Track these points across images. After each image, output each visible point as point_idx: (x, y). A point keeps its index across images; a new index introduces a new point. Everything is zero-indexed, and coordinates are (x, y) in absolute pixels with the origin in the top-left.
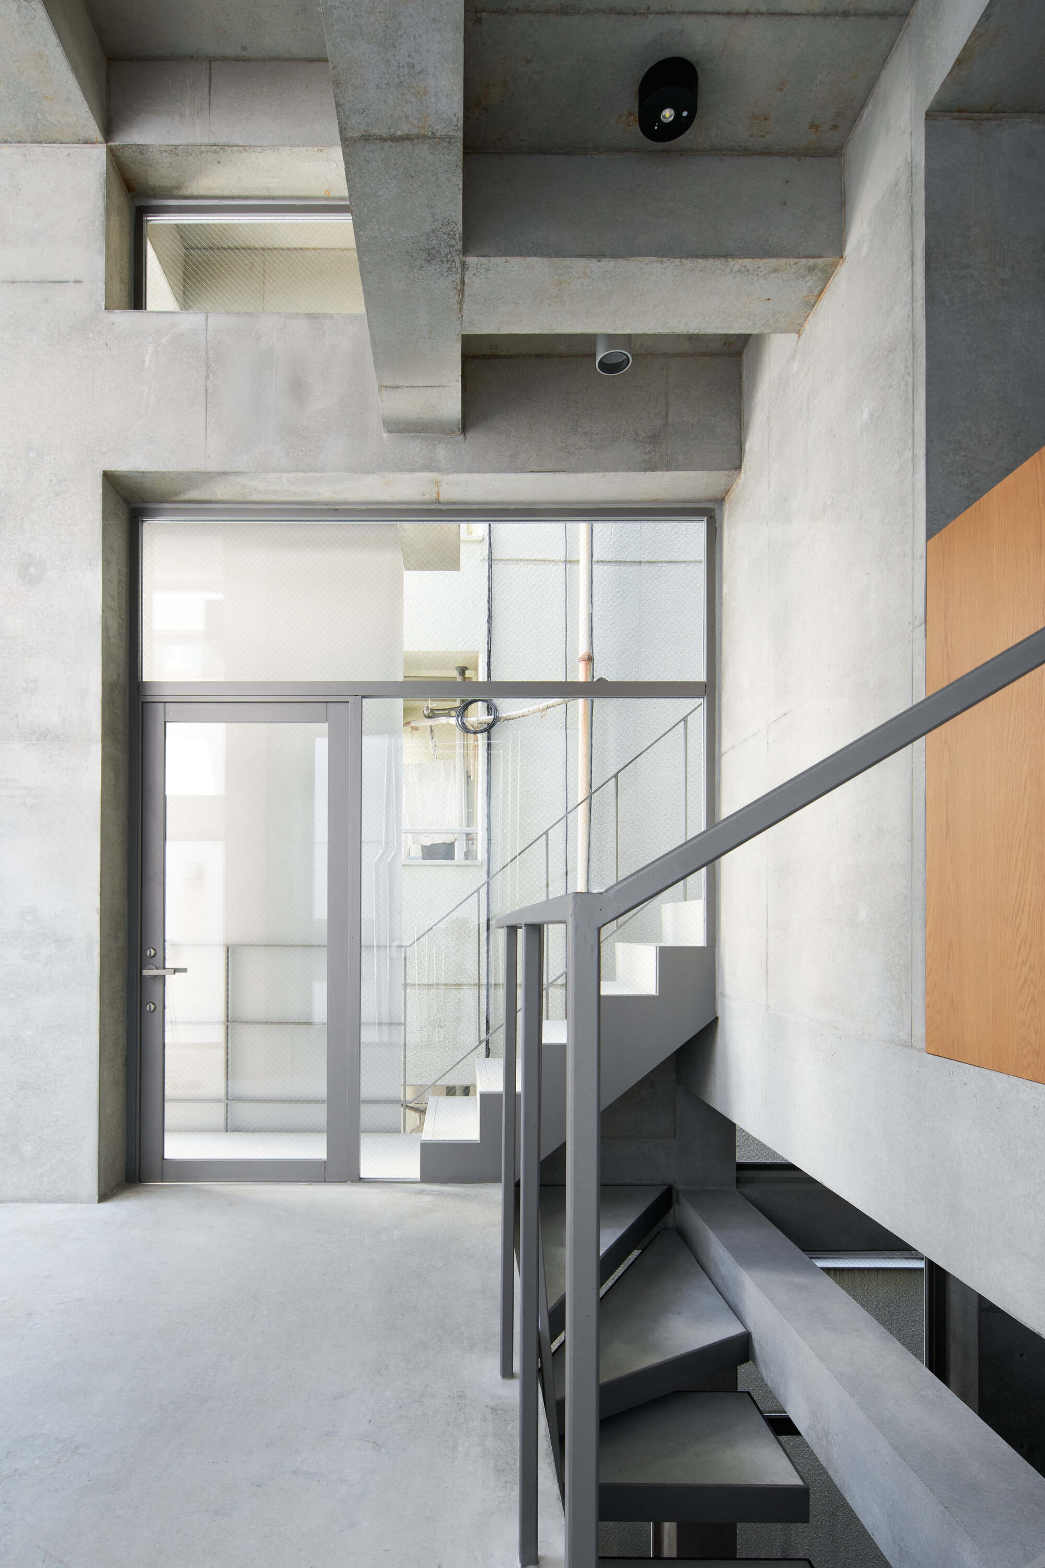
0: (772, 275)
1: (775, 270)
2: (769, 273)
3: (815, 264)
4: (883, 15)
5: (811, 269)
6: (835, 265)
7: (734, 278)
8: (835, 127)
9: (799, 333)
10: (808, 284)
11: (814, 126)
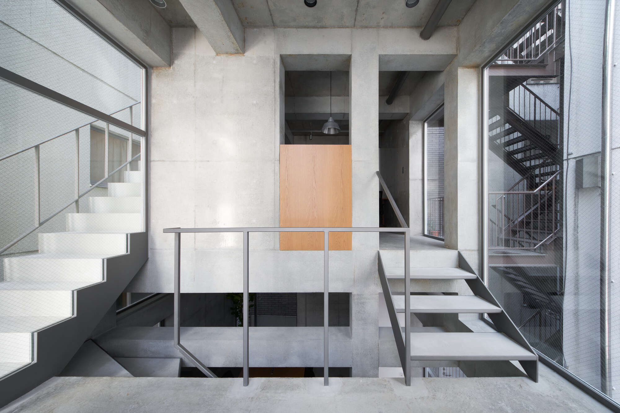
0: (231, 43)
1: (233, 43)
2: (231, 42)
3: (239, 50)
4: (273, 22)
5: (237, 50)
6: (241, 54)
7: (225, 35)
8: (248, 23)
9: (217, 55)
10: (233, 51)
11: (246, 18)
